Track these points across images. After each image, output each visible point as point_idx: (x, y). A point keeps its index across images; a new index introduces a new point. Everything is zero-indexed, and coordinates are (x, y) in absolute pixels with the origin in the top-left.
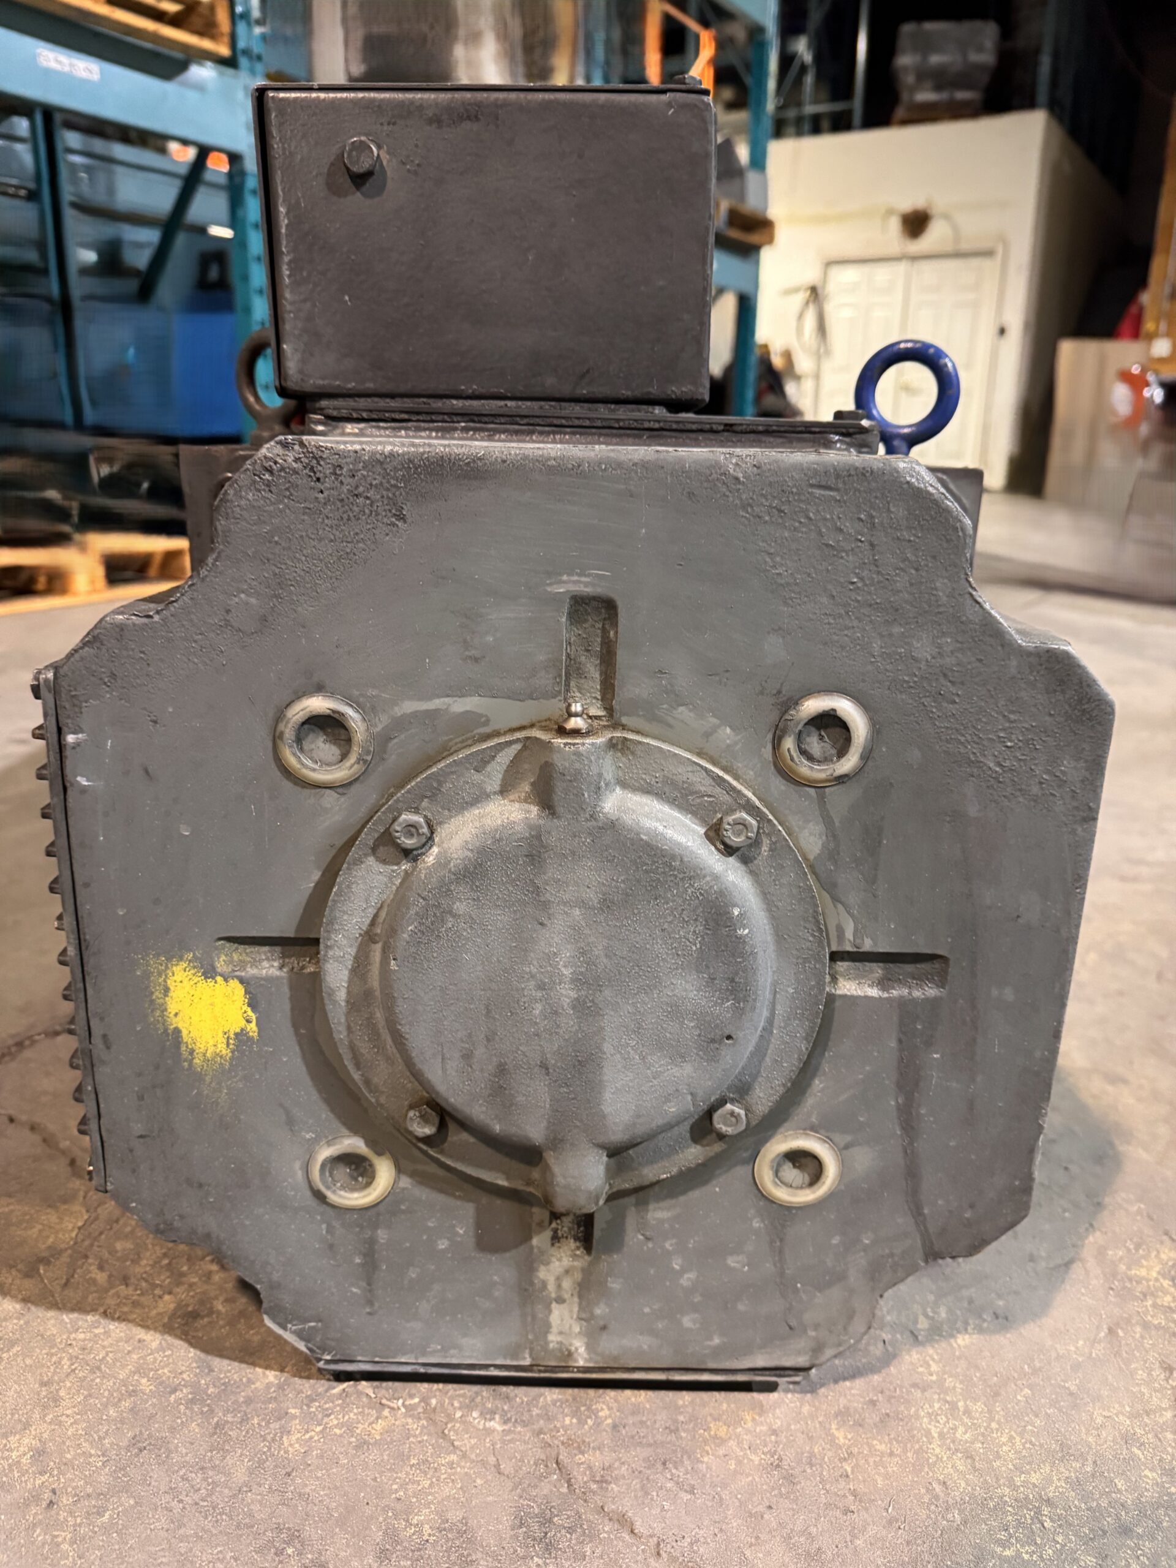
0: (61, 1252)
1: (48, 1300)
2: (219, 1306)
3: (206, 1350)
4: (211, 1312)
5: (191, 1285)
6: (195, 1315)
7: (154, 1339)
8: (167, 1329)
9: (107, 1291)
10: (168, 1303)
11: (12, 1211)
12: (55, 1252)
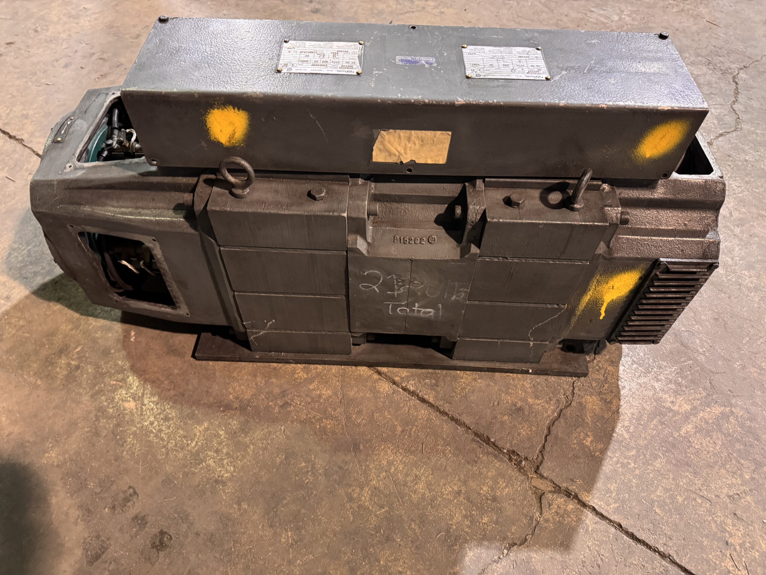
0: (601, 398)
1: (618, 396)
2: (607, 357)
3: (621, 357)
4: (610, 358)
5: (603, 365)
6: (612, 362)
7: (621, 368)
8: (618, 366)
9: (610, 383)
10: (610, 368)
11: (590, 417)
12: (602, 399)
